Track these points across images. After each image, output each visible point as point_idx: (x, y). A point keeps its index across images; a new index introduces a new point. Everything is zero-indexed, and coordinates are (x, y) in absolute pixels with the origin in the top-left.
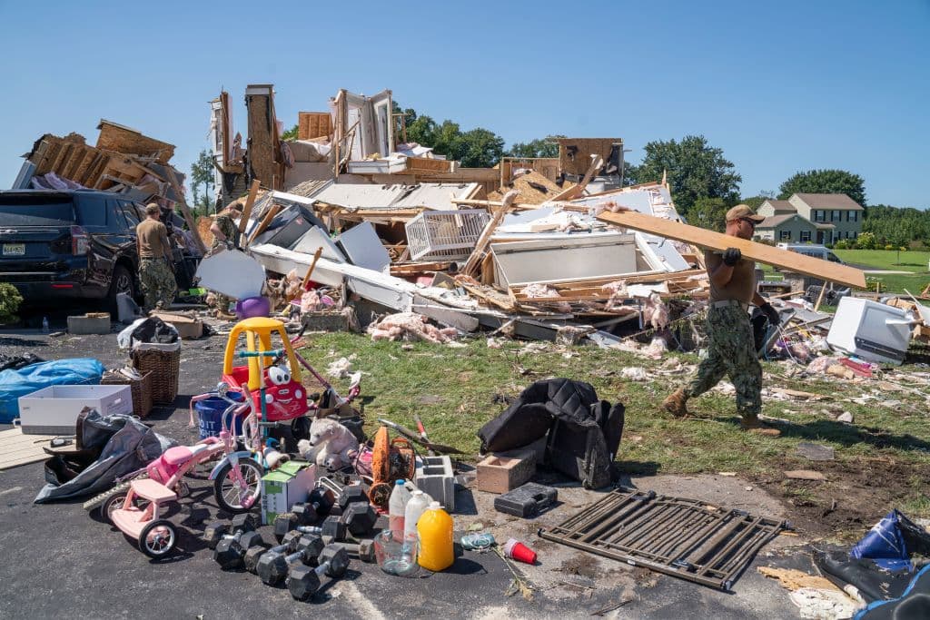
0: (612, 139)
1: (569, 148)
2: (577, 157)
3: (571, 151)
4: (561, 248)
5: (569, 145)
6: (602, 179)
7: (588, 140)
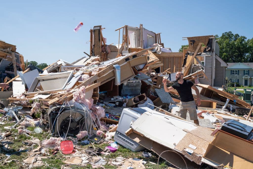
0: (209, 36)
1: (191, 41)
2: (194, 45)
3: (192, 42)
4: (55, 79)
5: (192, 40)
6: (205, 54)
7: (199, 37)
